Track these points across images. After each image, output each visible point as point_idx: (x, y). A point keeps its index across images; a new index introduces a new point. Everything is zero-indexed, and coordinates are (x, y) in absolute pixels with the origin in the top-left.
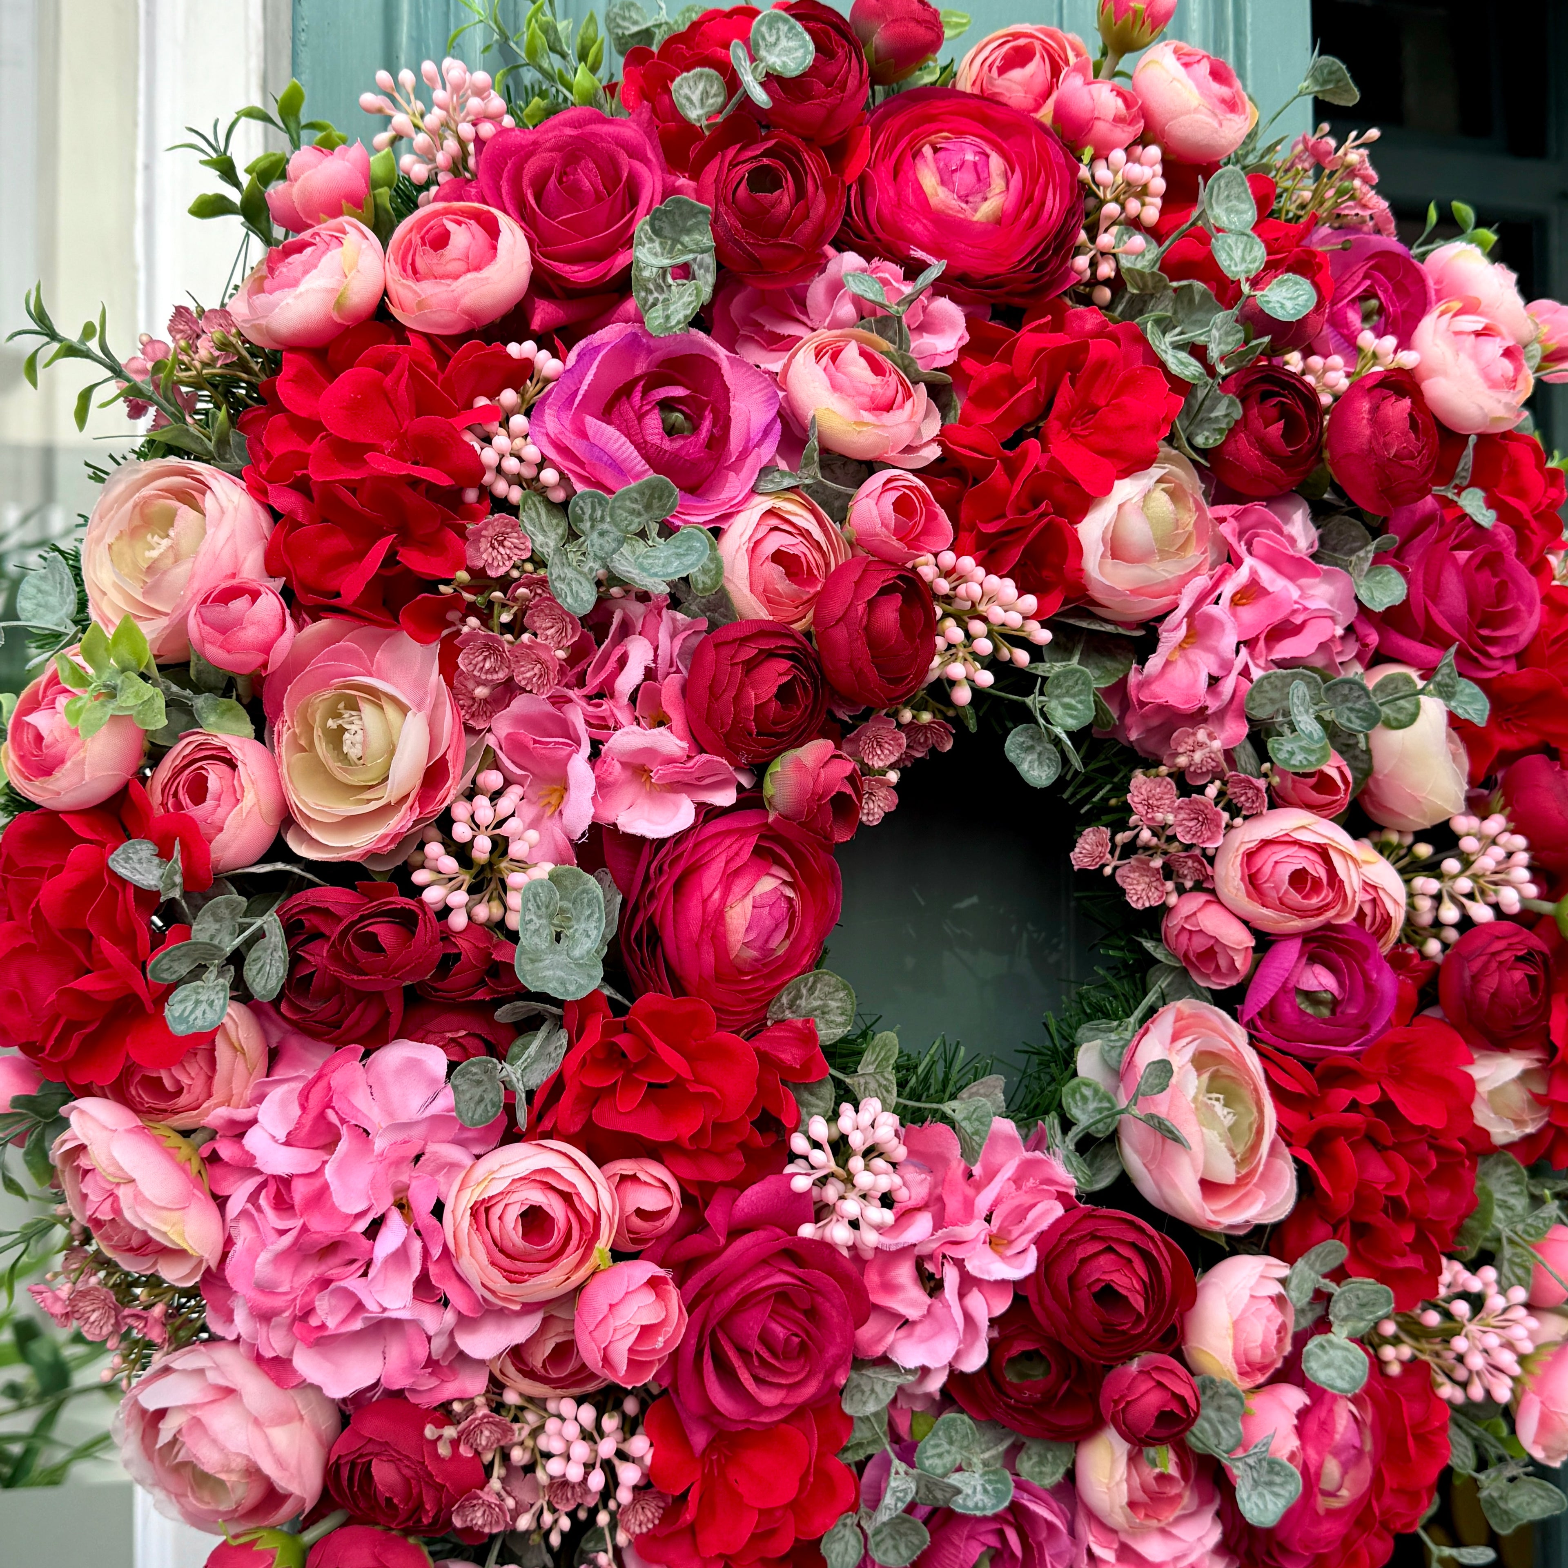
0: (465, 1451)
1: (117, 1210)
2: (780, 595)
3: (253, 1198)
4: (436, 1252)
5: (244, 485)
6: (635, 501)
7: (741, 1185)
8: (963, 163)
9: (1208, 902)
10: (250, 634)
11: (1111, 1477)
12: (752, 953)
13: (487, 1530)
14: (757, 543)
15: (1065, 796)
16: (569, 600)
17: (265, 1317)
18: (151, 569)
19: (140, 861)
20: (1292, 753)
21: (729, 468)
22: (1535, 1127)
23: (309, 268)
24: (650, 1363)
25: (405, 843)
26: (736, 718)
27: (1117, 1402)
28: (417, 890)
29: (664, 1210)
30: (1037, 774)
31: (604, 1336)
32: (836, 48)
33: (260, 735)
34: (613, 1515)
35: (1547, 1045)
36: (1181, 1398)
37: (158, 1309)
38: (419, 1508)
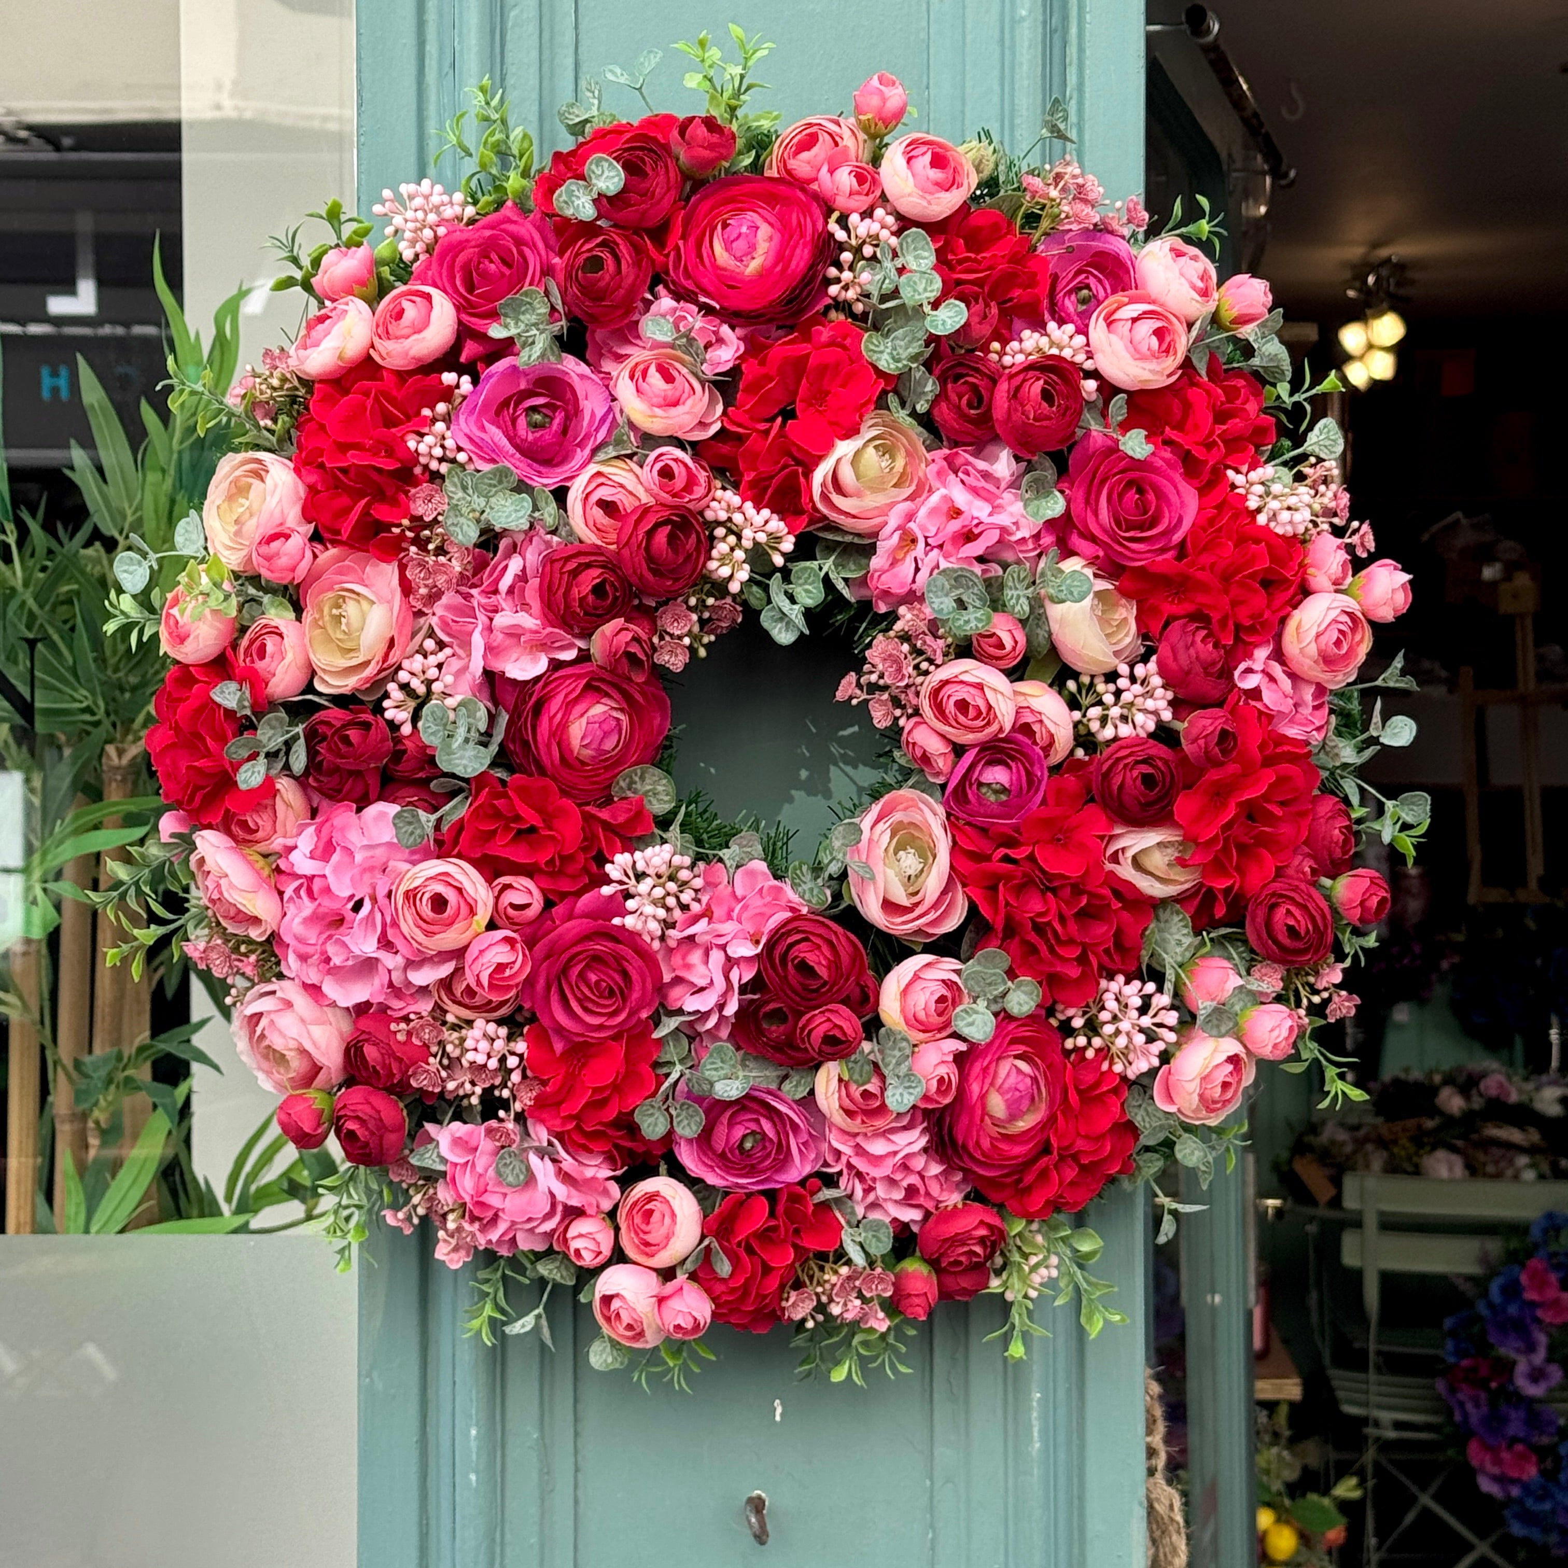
0: (415, 1041)
1: (221, 893)
2: (604, 528)
3: (297, 890)
4: (388, 920)
5: (292, 465)
6: (490, 479)
7: (579, 893)
8: (740, 235)
9: (918, 722)
10: (283, 561)
12: (588, 752)
13: (430, 1089)
14: (588, 494)
16: (459, 537)
17: (303, 958)
18: (237, 522)
19: (228, 693)
20: (967, 622)
21: (578, 445)
22: (1186, 886)
23: (328, 333)
24: (509, 988)
25: (378, 684)
26: (568, 606)
27: (803, 1029)
28: (382, 710)
29: (528, 906)
30: (784, 637)
31: (476, 968)
32: (648, 169)
33: (299, 619)
34: (512, 1091)
35: (1174, 824)
36: (840, 1028)
37: (253, 958)
38: (391, 1075)
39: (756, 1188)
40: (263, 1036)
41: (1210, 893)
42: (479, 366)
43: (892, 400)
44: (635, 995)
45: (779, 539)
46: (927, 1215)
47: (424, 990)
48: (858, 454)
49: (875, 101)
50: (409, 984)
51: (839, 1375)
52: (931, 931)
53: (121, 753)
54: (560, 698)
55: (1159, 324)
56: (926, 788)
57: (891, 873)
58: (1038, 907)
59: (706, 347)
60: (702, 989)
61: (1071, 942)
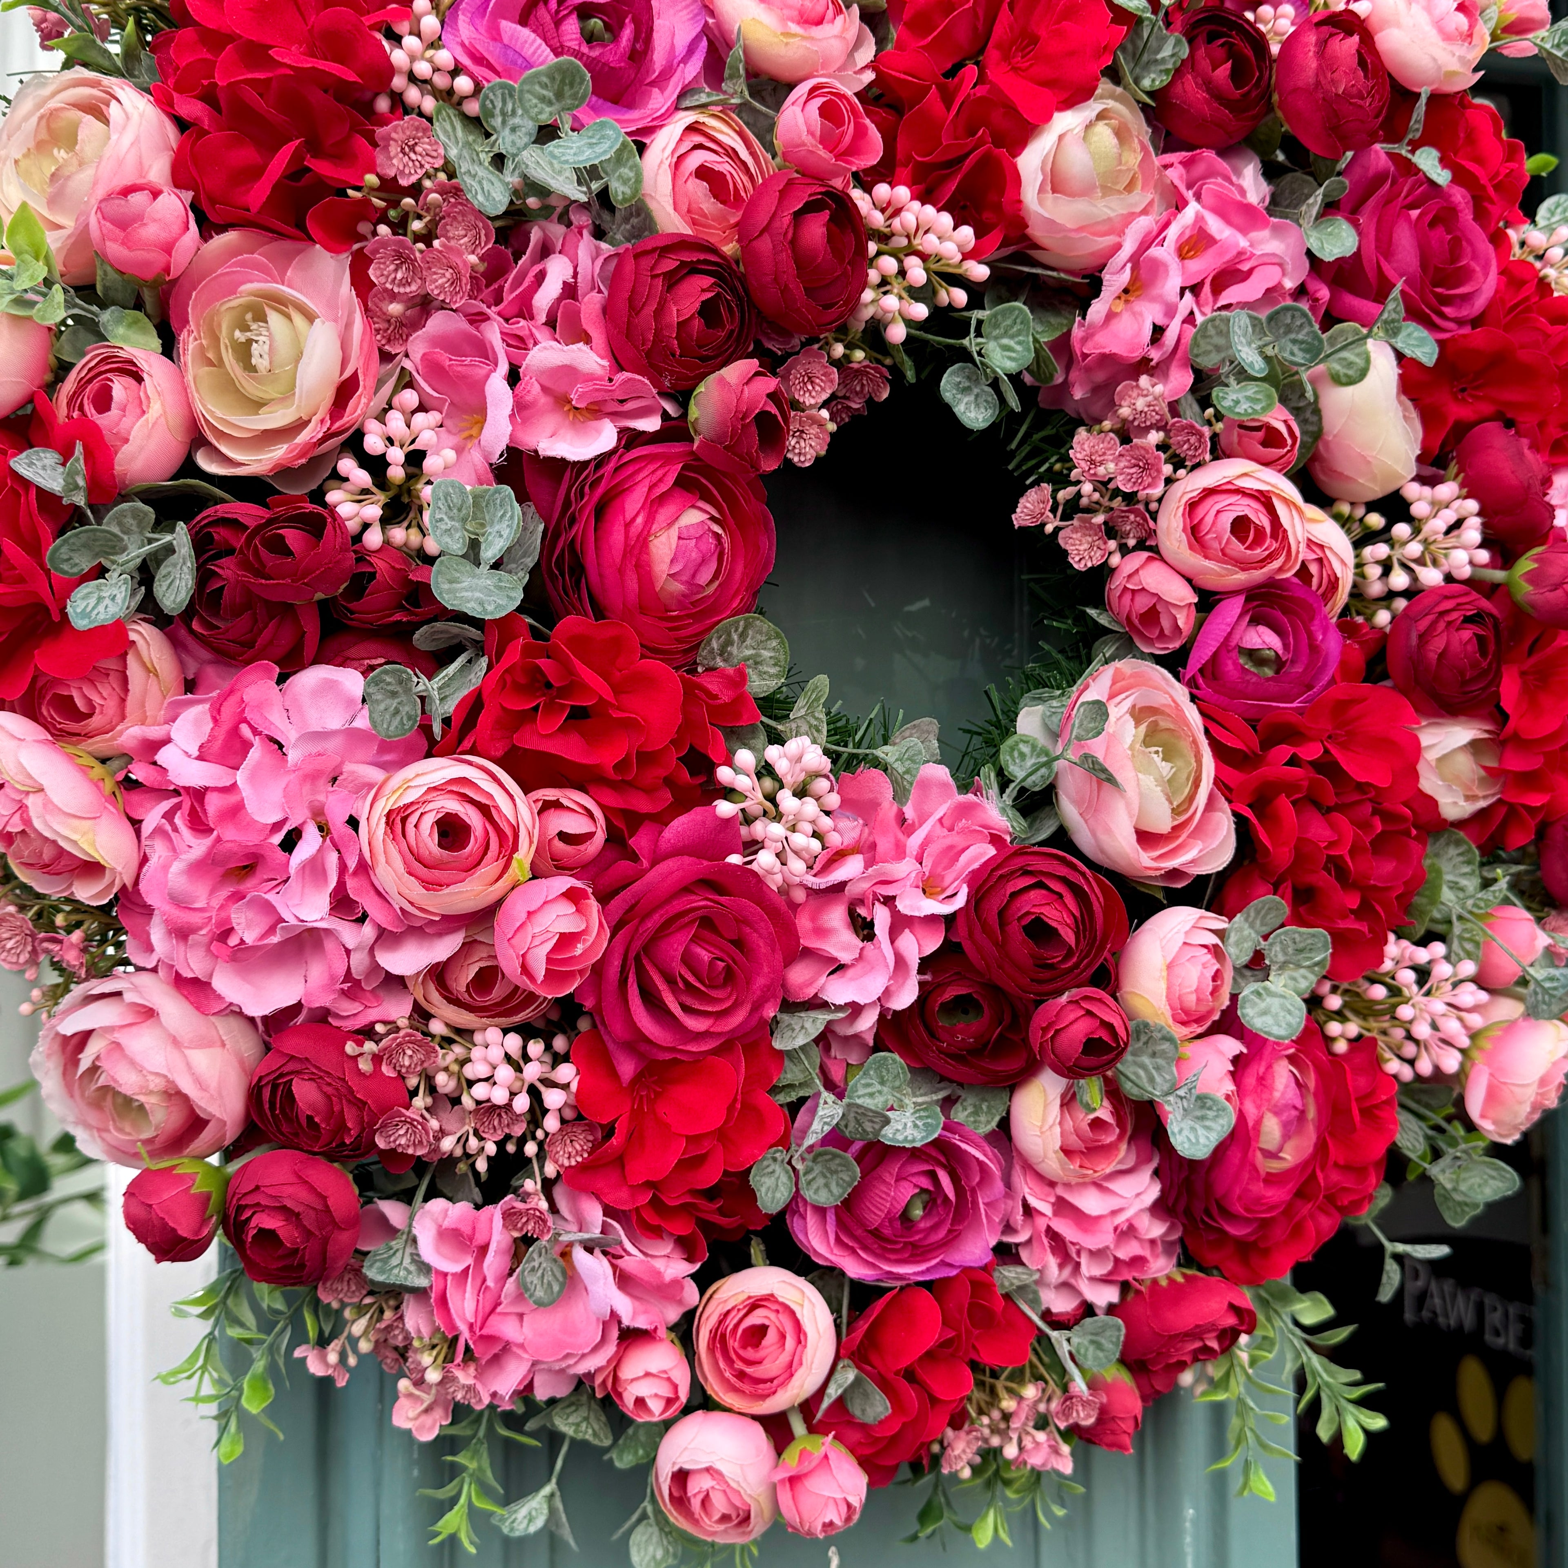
0: (387, 1070)
1: (27, 822)
2: (705, 216)
3: (169, 816)
6: (544, 86)
7: (667, 817)
9: (1149, 559)
10: (152, 232)
11: (1044, 1120)
12: (677, 587)
13: (410, 1151)
14: (681, 158)
15: (1010, 467)
16: (480, 198)
17: (181, 934)
19: (44, 468)
20: (1237, 402)
21: (653, 84)
22: (1485, 804)
24: (570, 975)
25: (320, 460)
26: (658, 335)
27: (1045, 1030)
29: (590, 836)
30: (974, 416)
31: (522, 942)
33: (169, 349)
34: (541, 1145)
35: (1489, 715)
36: (1109, 1027)
37: (77, 936)
38: (341, 1127)
39: (920, 1278)
40: (92, 1070)
41: (1512, 813)
46: (1127, 1293)
47: (401, 983)
50: (376, 972)
51: (984, 1536)
52: (1190, 871)
54: (641, 491)
57: (1148, 781)
60: (844, 967)
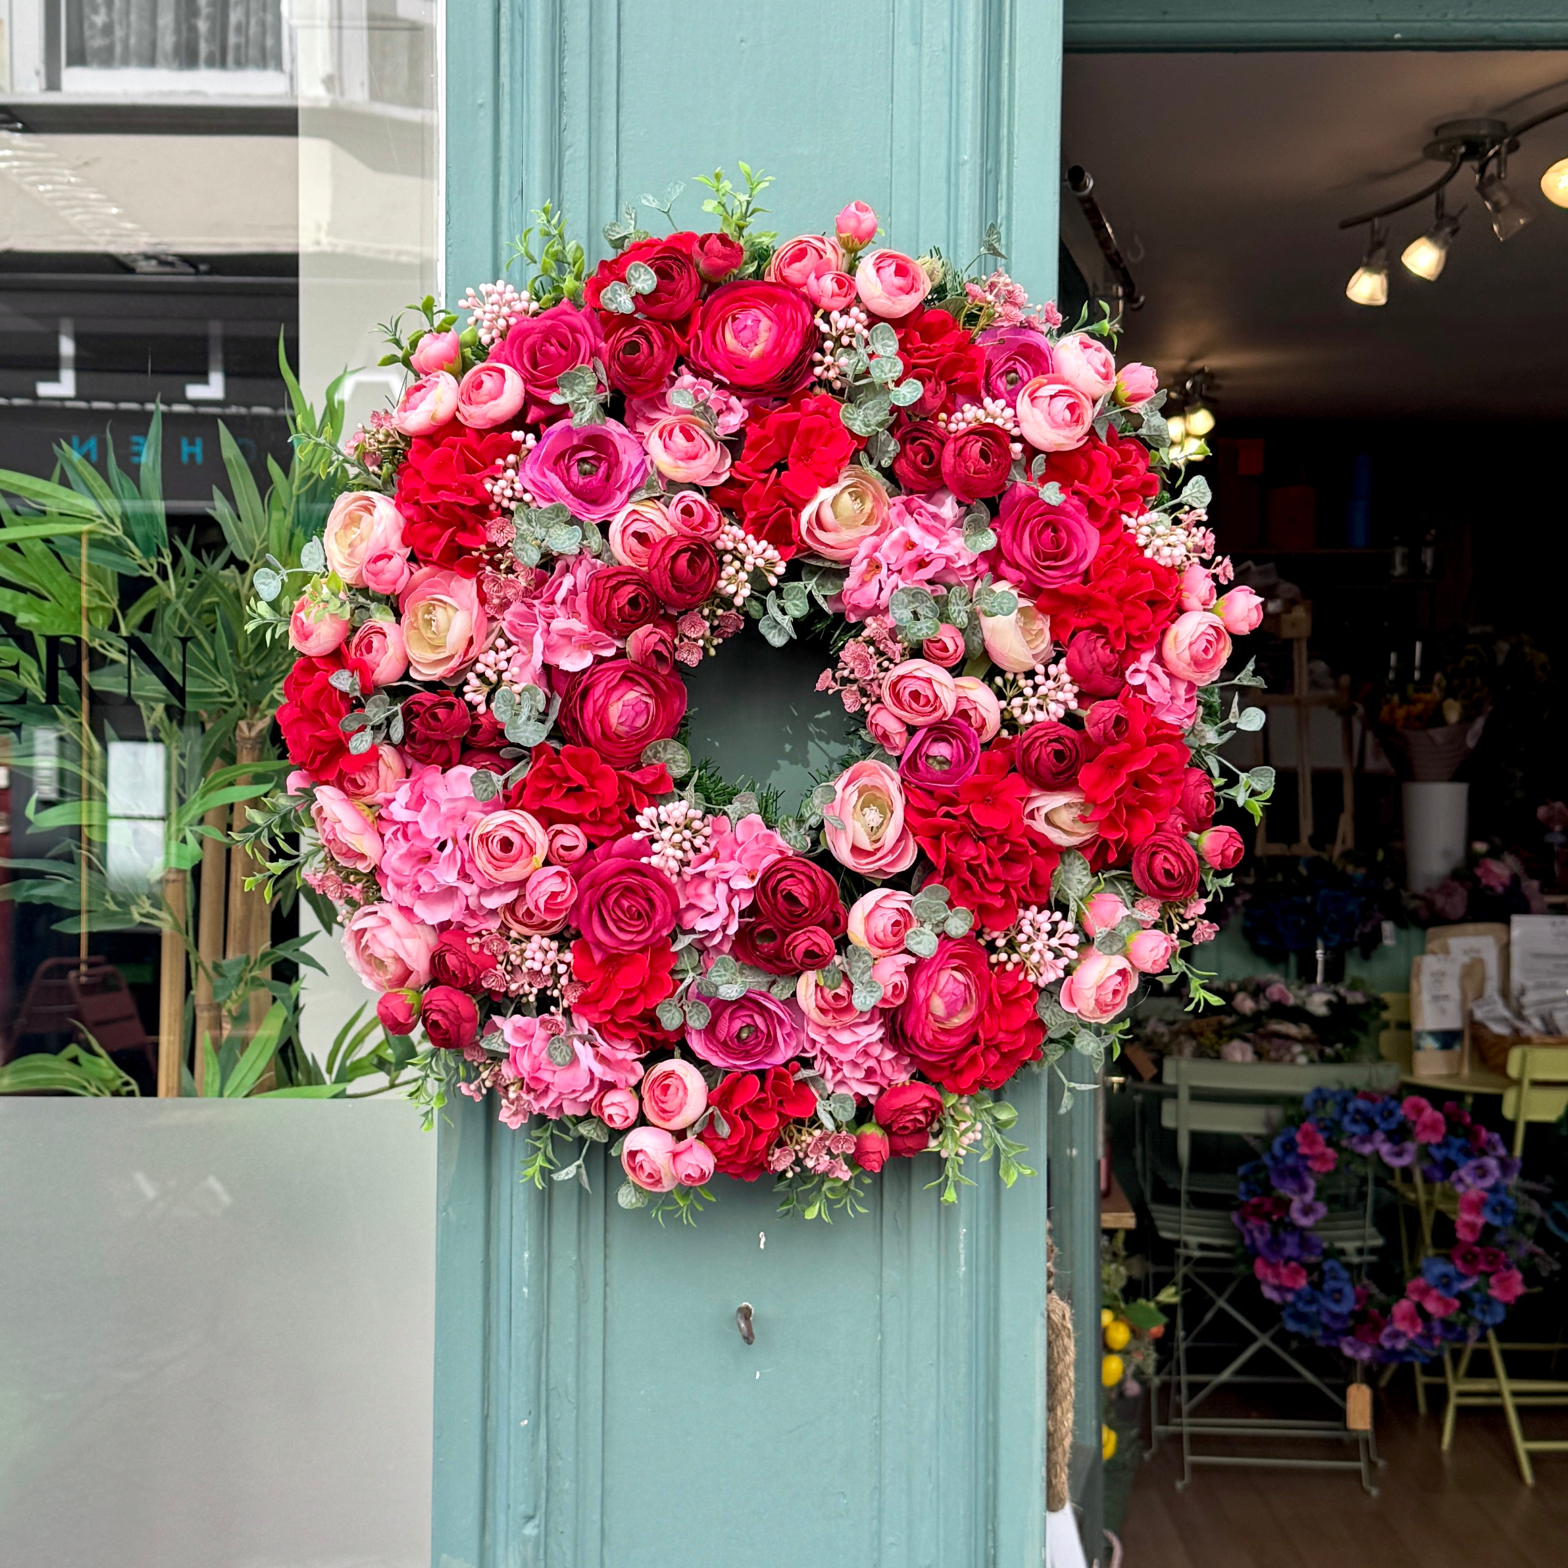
0: (486, 951)
1: (335, 835)
2: (637, 554)
3: (395, 834)
4: (466, 857)
5: (394, 502)
6: (550, 513)
7: (615, 838)
8: (746, 326)
9: (880, 708)
10: (387, 576)
11: (809, 993)
12: (623, 728)
13: (498, 989)
14: (627, 527)
16: (525, 559)
17: (399, 886)
18: (350, 545)
19: (342, 679)
20: (920, 630)
21: (618, 489)
22: (1088, 837)
23: (423, 399)
24: (561, 911)
25: (460, 673)
26: (609, 614)
27: (789, 945)
28: (463, 694)
29: (576, 847)
30: (777, 640)
31: (535, 895)
32: (675, 275)
33: (398, 622)
34: (561, 991)
35: (1079, 790)
36: (818, 945)
37: (359, 886)
38: (467, 978)
39: (750, 1068)
40: (366, 947)
41: (1105, 843)
42: (542, 426)
43: (863, 457)
44: (658, 918)
45: (773, 564)
46: (882, 1090)
47: (493, 912)
48: (836, 498)
49: (852, 223)
50: (481, 907)
51: (811, 1214)
52: (888, 870)
53: (250, 727)
54: (603, 685)
55: (1071, 401)
56: (885, 758)
57: (858, 825)
58: (973, 853)
59: (719, 414)
60: (710, 914)
61: (997, 880)
